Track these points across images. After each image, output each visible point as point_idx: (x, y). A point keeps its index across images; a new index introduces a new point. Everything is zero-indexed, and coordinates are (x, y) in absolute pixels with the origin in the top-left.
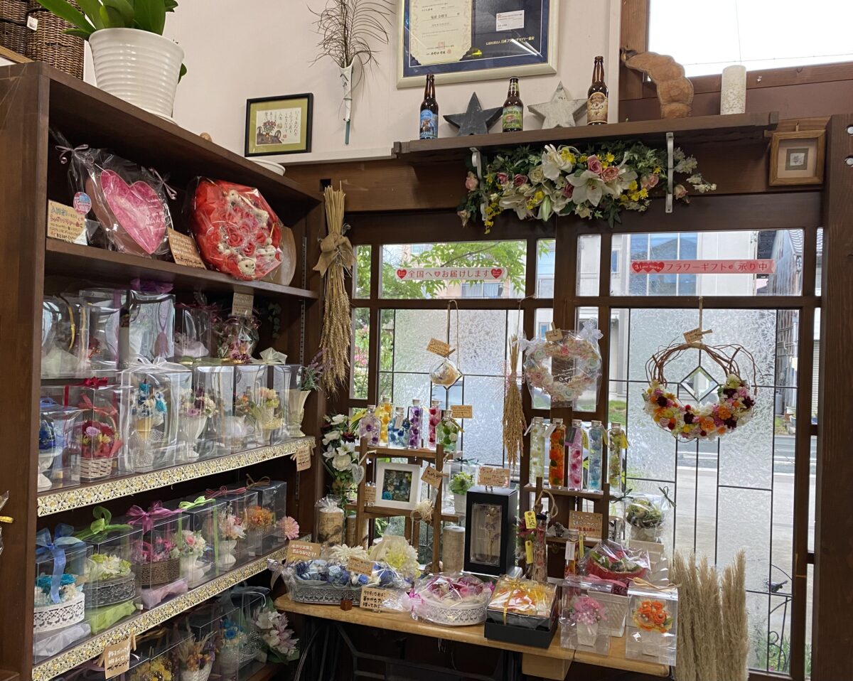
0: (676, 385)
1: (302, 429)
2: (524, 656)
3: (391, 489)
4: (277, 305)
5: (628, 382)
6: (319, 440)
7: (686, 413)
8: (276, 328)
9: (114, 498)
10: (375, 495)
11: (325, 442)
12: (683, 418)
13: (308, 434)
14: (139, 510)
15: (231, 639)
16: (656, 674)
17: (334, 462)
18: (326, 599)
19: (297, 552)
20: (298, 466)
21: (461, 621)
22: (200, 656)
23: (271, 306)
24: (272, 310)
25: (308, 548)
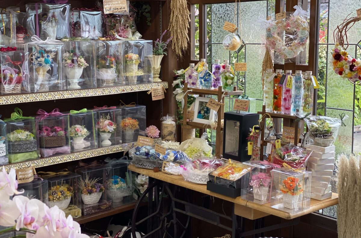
0: (355, 46)
1: (160, 77)
2: (235, 205)
3: (202, 112)
4: (148, 5)
5: (328, 44)
6: (170, 84)
7: (351, 64)
8: (149, 19)
9: (16, 103)
10: (193, 115)
11: (173, 85)
12: (349, 68)
13: (163, 80)
14: (43, 111)
15: (115, 185)
16: (283, 217)
17: (176, 97)
18: (149, 166)
19: (143, 142)
20: (153, 97)
21: (202, 182)
22: (90, 188)
23: (144, 7)
24: (145, 9)
25: (147, 140)
